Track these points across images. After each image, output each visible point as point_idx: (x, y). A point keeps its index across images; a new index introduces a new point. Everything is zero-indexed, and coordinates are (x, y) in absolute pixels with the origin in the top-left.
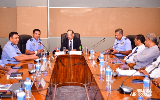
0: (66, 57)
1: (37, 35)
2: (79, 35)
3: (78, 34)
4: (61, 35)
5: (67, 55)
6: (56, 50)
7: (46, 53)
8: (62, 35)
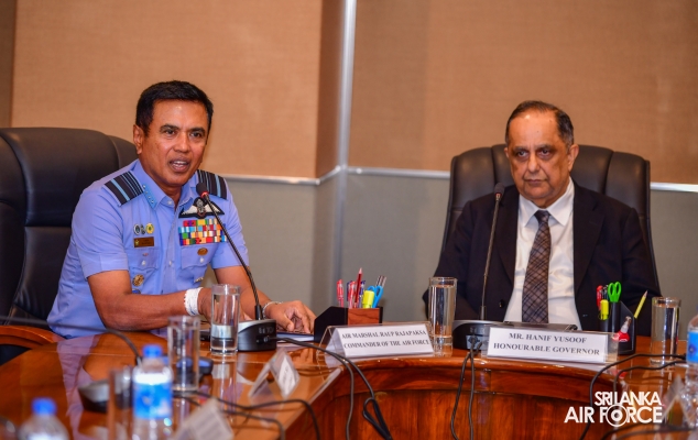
0: (446, 384)
1: (182, 142)
2: (638, 171)
3: (629, 159)
4: (456, 164)
5: (459, 361)
6: (350, 305)
7: (243, 326)
8: (465, 166)
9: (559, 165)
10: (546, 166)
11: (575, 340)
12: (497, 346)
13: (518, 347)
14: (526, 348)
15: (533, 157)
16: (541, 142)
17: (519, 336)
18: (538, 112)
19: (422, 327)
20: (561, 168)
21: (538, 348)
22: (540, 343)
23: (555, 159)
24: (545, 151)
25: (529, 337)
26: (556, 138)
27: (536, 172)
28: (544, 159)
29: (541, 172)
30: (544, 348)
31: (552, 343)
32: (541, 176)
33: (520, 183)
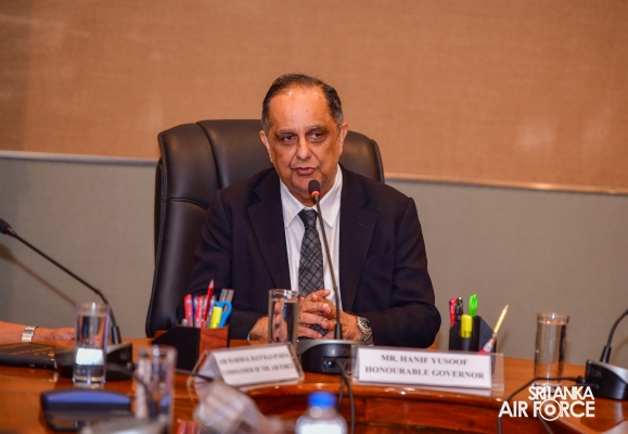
4: (165, 141)
9: (331, 149)
10: (319, 150)
11: (456, 362)
12: (369, 369)
13: (393, 370)
14: (402, 371)
15: (303, 141)
16: (313, 123)
17: (392, 358)
18: (305, 87)
19: (283, 349)
20: (334, 152)
21: (415, 372)
22: (417, 366)
23: (327, 143)
24: (318, 133)
25: (403, 359)
26: (328, 118)
27: (308, 158)
28: (316, 143)
29: (313, 158)
30: (422, 372)
31: (430, 366)
32: (313, 163)
33: (286, 172)
